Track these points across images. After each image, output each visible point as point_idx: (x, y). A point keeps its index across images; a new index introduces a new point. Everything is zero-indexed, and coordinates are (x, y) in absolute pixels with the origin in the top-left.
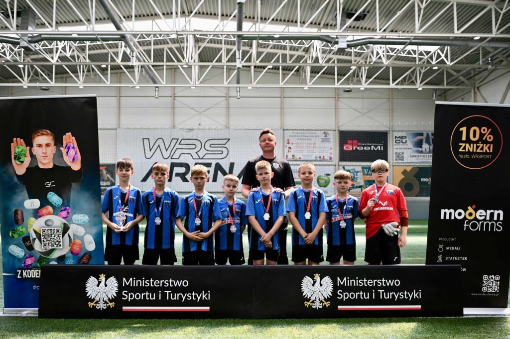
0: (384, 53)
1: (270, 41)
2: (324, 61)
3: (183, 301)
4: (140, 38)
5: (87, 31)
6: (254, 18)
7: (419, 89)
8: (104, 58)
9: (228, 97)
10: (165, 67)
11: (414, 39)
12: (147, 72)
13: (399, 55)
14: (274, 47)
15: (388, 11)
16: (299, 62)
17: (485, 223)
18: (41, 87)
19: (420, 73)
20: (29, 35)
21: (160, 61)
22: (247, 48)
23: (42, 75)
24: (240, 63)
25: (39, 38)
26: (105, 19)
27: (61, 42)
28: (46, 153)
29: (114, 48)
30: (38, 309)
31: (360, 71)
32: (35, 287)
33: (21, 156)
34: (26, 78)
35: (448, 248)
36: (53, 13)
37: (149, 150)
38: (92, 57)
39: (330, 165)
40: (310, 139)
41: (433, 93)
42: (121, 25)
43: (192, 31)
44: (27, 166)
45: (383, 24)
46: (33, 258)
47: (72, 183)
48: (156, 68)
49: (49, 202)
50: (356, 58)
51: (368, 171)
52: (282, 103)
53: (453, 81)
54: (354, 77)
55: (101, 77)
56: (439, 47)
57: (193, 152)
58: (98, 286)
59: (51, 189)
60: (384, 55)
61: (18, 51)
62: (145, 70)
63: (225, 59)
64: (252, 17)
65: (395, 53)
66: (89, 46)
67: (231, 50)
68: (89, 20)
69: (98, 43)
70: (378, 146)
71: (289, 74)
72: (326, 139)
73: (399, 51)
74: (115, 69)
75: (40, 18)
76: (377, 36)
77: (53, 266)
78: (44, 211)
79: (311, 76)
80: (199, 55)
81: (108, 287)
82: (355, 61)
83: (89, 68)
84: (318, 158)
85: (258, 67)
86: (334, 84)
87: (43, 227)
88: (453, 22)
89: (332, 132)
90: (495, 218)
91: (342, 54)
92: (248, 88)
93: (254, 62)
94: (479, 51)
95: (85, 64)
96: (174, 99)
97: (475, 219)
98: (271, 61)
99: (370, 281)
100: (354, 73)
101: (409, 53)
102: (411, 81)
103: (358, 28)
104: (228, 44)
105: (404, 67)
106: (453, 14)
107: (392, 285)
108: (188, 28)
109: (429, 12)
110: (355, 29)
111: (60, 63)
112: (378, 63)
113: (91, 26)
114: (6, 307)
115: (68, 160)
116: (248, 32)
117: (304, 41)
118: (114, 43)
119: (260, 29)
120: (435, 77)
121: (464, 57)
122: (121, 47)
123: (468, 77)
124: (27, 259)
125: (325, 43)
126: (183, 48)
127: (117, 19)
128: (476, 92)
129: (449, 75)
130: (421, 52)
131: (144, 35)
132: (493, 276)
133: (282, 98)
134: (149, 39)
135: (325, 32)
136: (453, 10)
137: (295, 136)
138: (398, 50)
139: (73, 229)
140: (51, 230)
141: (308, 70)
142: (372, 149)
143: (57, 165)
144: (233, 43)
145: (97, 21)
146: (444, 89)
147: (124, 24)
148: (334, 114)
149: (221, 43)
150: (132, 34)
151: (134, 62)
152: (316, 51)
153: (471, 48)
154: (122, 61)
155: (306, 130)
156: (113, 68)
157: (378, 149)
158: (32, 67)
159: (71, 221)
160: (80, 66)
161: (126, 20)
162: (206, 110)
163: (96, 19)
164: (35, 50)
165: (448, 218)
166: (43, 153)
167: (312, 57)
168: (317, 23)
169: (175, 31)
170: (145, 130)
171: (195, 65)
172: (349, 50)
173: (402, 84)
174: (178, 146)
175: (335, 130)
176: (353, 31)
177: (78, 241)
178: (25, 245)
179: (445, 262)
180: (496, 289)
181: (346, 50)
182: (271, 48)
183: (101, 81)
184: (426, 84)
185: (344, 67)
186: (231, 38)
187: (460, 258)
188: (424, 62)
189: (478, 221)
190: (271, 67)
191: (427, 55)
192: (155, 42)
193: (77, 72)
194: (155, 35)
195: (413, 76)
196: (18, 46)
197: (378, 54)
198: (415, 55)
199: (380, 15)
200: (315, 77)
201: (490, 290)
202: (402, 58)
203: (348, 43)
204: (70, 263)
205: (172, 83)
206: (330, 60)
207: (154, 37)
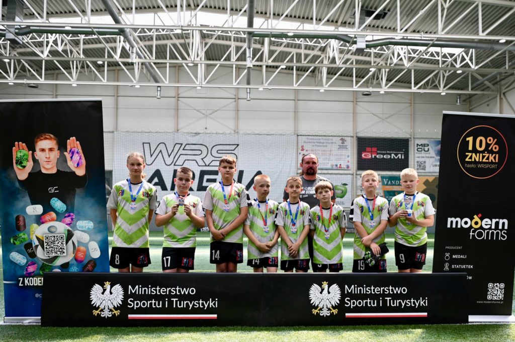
0: (406, 55)
1: (284, 39)
2: (342, 62)
3: (190, 309)
4: (140, 32)
5: (81, 24)
6: (266, 13)
7: (442, 94)
8: (100, 53)
9: (237, 99)
10: (168, 65)
11: (437, 40)
12: (148, 70)
13: (421, 57)
14: (288, 45)
15: (410, 10)
16: (315, 62)
17: (490, 232)
18: (28, 84)
19: (444, 76)
20: (16, 27)
21: (162, 58)
22: (258, 46)
23: (30, 71)
24: (251, 62)
25: (27, 30)
26: (101, 10)
27: (52, 35)
28: (49, 158)
29: (111, 42)
30: (40, 317)
31: (380, 74)
32: (37, 295)
33: (23, 160)
34: (12, 74)
35: (454, 257)
36: (43, 3)
37: (150, 156)
38: (87, 52)
39: (347, 174)
40: (326, 146)
41: (457, 98)
42: (120, 18)
43: (198, 27)
44: (29, 171)
45: (405, 24)
46: (36, 265)
47: (76, 189)
48: (158, 65)
49: (53, 208)
50: (376, 59)
51: (388, 181)
52: (296, 107)
53: (478, 85)
54: (374, 79)
55: (96, 75)
56: (463, 49)
57: (198, 158)
58: (103, 293)
59: (54, 195)
60: (405, 56)
61: (2, 44)
62: (147, 67)
63: (234, 58)
64: (264, 13)
65: (417, 55)
66: (84, 39)
67: (241, 47)
68: (83, 12)
69: (94, 37)
70: (398, 154)
71: (303, 75)
72: (342, 147)
73: (421, 53)
74: (112, 66)
75: (29, 8)
76: (398, 36)
77: (57, 274)
78: (47, 217)
79: (327, 78)
80: (206, 52)
81: (113, 294)
82: (375, 62)
83: (83, 64)
84: (334, 167)
85: (270, 67)
86: (353, 87)
87: (46, 234)
88: (478, 24)
89: (349, 138)
90: (500, 227)
91: (361, 54)
92: (260, 89)
93: (266, 61)
94: (506, 54)
95: (79, 59)
96: (178, 100)
97: (481, 227)
98: (284, 61)
99: (378, 289)
100: (373, 75)
101: (432, 55)
102: (434, 84)
103: (378, 27)
104: (237, 41)
105: (426, 70)
106: (478, 15)
107: (399, 292)
108: (193, 23)
109: (453, 12)
110: (375, 28)
111: (51, 58)
112: (399, 65)
113: (86, 18)
114: (6, 316)
115: (72, 165)
116: (260, 29)
117: (320, 39)
118: (112, 38)
119: (273, 26)
120: (458, 81)
121: (490, 61)
122: (120, 42)
123: (493, 82)
124: (29, 267)
125: (342, 42)
126: (189, 44)
127: (115, 11)
128: (502, 99)
129: (474, 80)
130: (445, 55)
131: (145, 29)
132: (498, 284)
133: (296, 100)
134: (151, 33)
135: (343, 30)
136: (478, 10)
137: (310, 142)
138: (421, 51)
139: (78, 235)
140: (54, 236)
141: (325, 71)
142: (392, 157)
143: (61, 170)
144: (243, 40)
145: (93, 12)
146: (469, 94)
147: (123, 16)
148: (352, 119)
149: (230, 40)
150: (132, 28)
151: (134, 59)
152: (333, 50)
153: (497, 51)
154: (120, 58)
155: (322, 136)
156: (110, 65)
157: (399, 157)
158: (19, 62)
159: (75, 228)
160: (73, 62)
161: (125, 13)
162: (213, 113)
163: (92, 11)
164: (23, 42)
165: (454, 226)
166: (46, 158)
167: (329, 57)
168: (335, 21)
169: (179, 26)
170: (147, 134)
171: (201, 64)
172: (368, 50)
173: (425, 88)
174: (181, 152)
175: (353, 137)
176: (373, 30)
177: (82, 248)
178: (27, 252)
179: (451, 270)
180: (501, 297)
181: (365, 50)
182: (285, 46)
183: (96, 78)
184: (450, 88)
185: (363, 69)
186: (241, 34)
187: (466, 267)
188: (448, 65)
189: (484, 229)
190: (284, 67)
191: (451, 57)
192: (158, 38)
193: (70, 68)
194: (157, 30)
195: (436, 80)
196: (3, 38)
197: (399, 55)
198: (438, 57)
199: (401, 14)
200: (332, 78)
201: (495, 298)
202: (425, 60)
203: (368, 43)
204: (73, 271)
205: (175, 82)
206: (348, 60)
207: (156, 31)
